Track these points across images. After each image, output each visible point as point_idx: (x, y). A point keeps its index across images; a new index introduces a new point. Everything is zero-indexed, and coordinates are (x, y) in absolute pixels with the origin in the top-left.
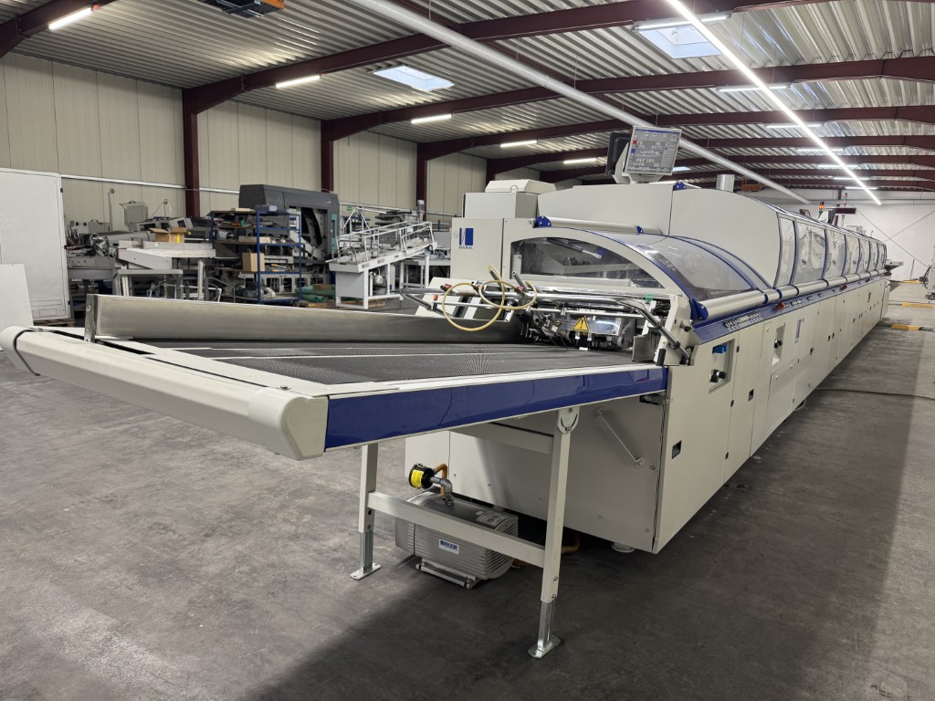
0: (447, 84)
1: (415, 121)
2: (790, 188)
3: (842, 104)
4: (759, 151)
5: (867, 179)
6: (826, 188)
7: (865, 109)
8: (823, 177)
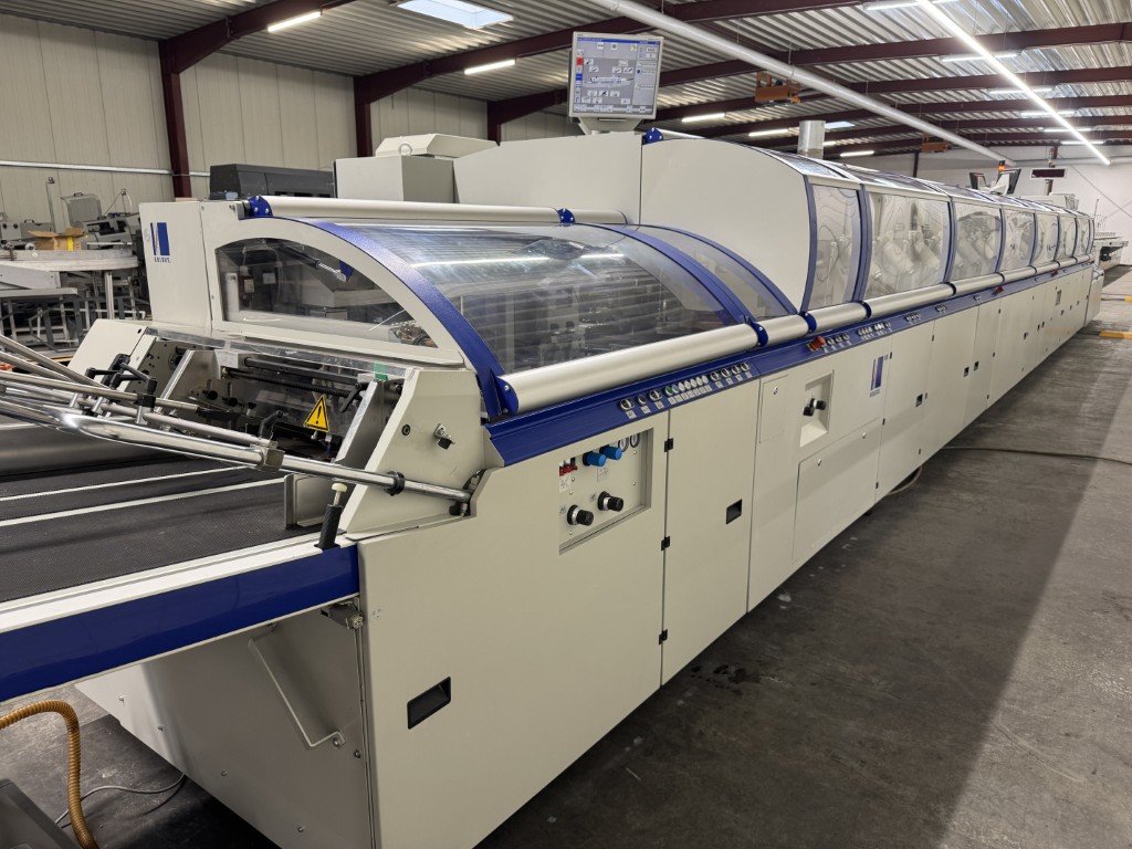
0: (503, 18)
1: (469, 71)
2: (988, 146)
3: (1046, 24)
4: (941, 96)
5: (1088, 129)
6: (1037, 144)
7: (1079, 29)
8: (1031, 130)
